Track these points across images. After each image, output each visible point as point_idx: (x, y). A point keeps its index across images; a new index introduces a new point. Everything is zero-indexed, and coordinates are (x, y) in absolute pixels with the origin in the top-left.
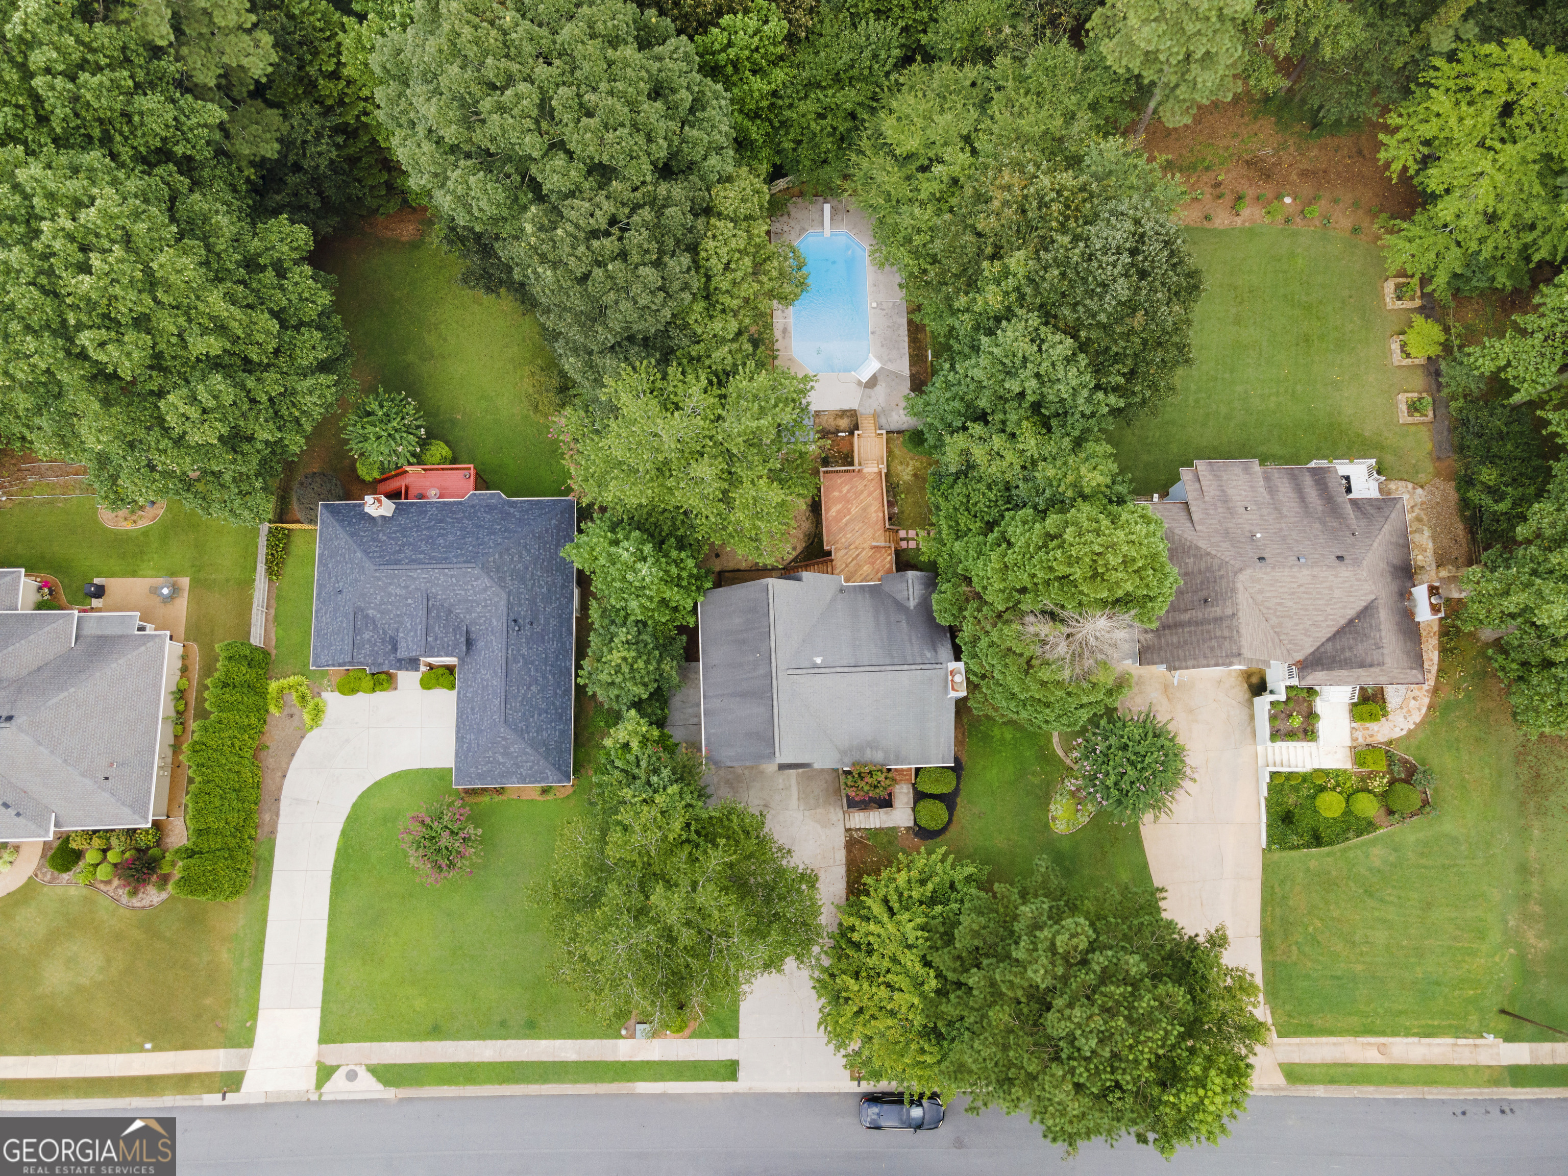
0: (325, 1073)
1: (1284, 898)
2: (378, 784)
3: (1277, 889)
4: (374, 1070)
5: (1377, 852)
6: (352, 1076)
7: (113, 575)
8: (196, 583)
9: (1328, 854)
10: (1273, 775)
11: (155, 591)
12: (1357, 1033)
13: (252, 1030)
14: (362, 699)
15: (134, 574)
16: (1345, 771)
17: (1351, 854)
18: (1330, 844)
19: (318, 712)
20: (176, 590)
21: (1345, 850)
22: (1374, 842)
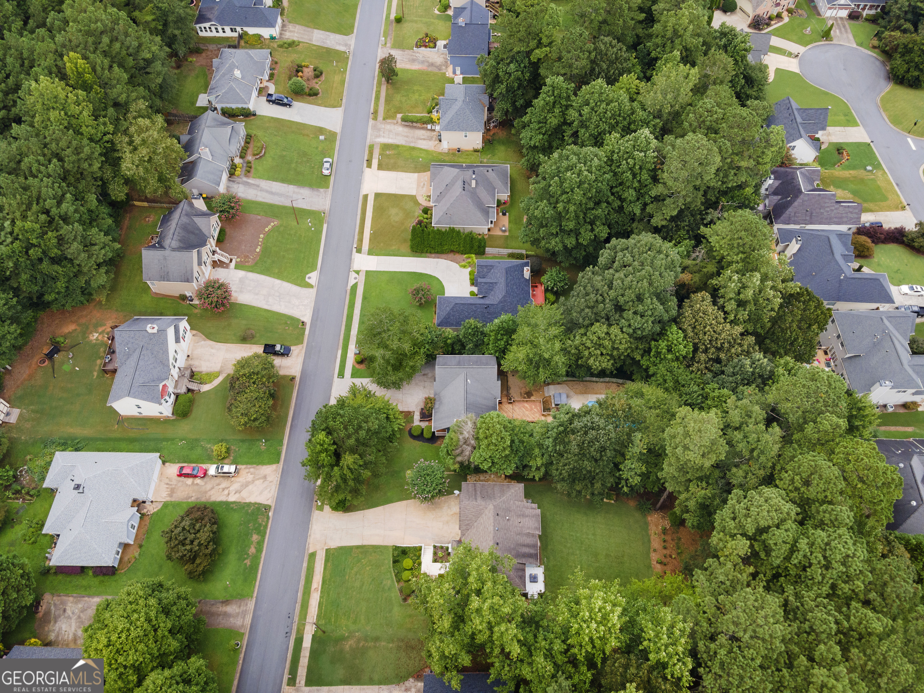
0: (357, 272)
1: (375, 552)
2: (441, 282)
3: (379, 550)
4: (356, 284)
5: (389, 583)
6: (355, 278)
7: (509, 217)
8: (507, 236)
9: (389, 566)
10: (421, 548)
11: (504, 226)
12: (323, 578)
13: (372, 255)
14: (468, 277)
15: (510, 222)
16: (420, 570)
18: (393, 566)
19: (464, 267)
20: (504, 231)
21: (391, 572)
22: (393, 581)
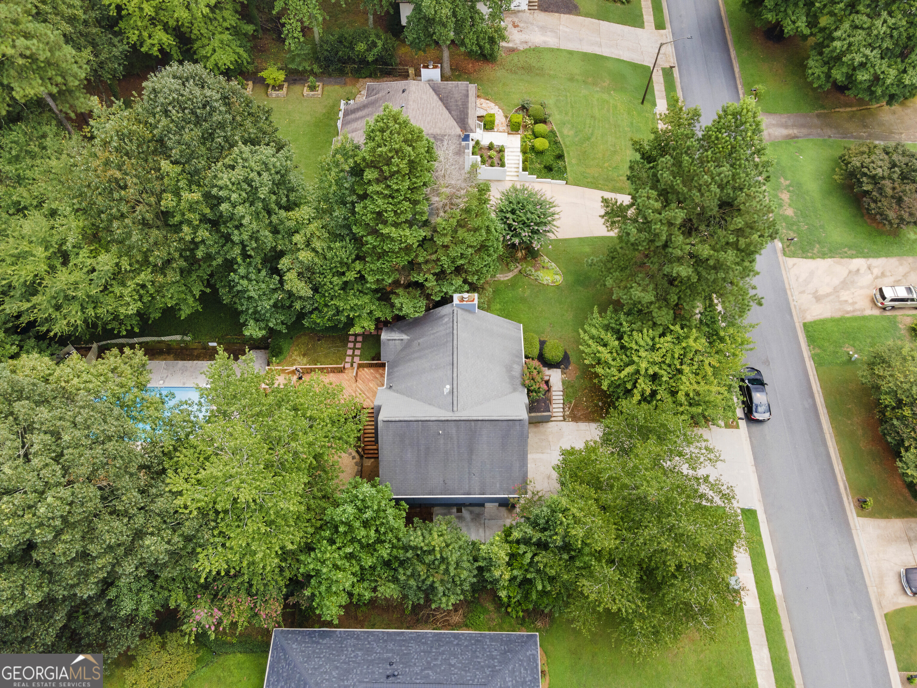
1: (594, 178)
3: (589, 180)
5: (566, 131)
9: (569, 154)
10: (524, 169)
16: (522, 138)
17: (568, 143)
18: (563, 151)
21: (566, 145)
22: (561, 132)
